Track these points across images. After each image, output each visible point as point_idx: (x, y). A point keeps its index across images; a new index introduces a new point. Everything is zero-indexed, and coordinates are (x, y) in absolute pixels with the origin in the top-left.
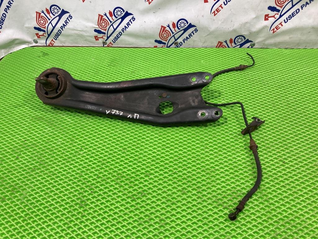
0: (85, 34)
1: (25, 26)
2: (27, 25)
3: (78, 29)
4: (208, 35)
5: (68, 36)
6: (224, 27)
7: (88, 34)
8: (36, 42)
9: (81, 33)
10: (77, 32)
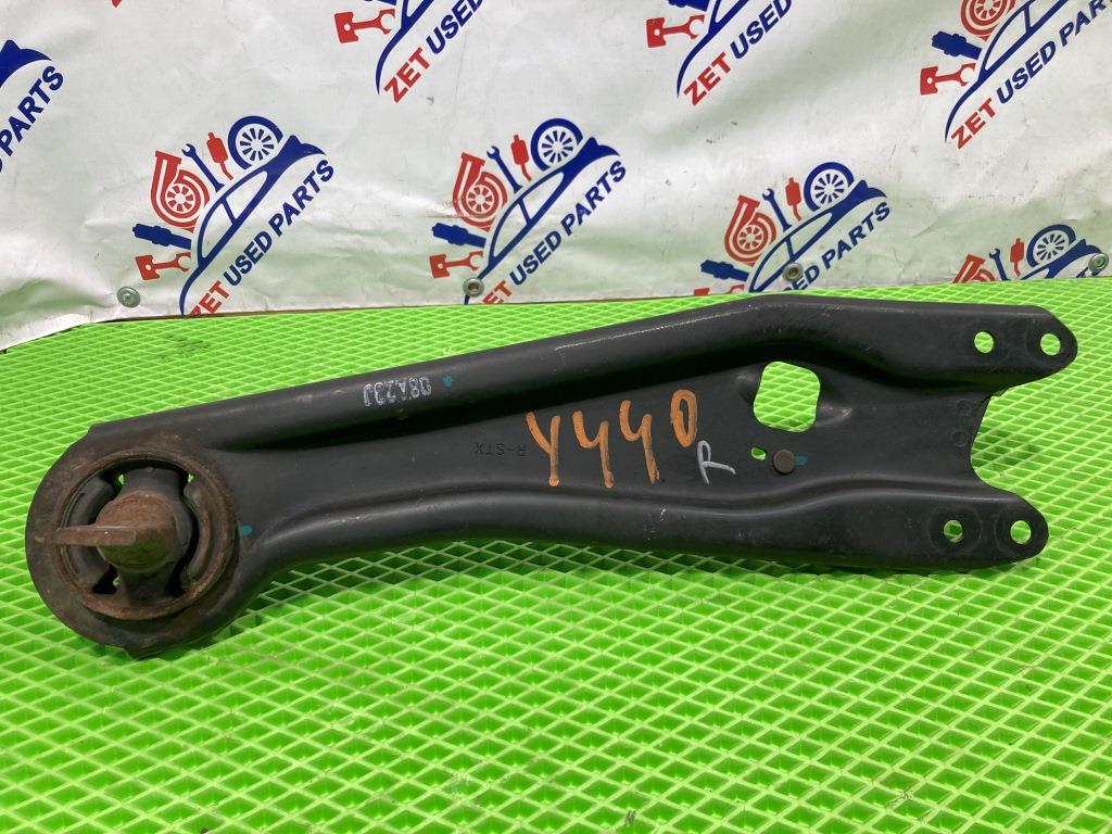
0: (387, 248)
1: (89, 222)
2: (98, 218)
3: (357, 226)
4: (929, 229)
5: (299, 261)
6: (997, 193)
7: (402, 249)
8: (130, 299)
9: (368, 242)
10: (348, 240)
